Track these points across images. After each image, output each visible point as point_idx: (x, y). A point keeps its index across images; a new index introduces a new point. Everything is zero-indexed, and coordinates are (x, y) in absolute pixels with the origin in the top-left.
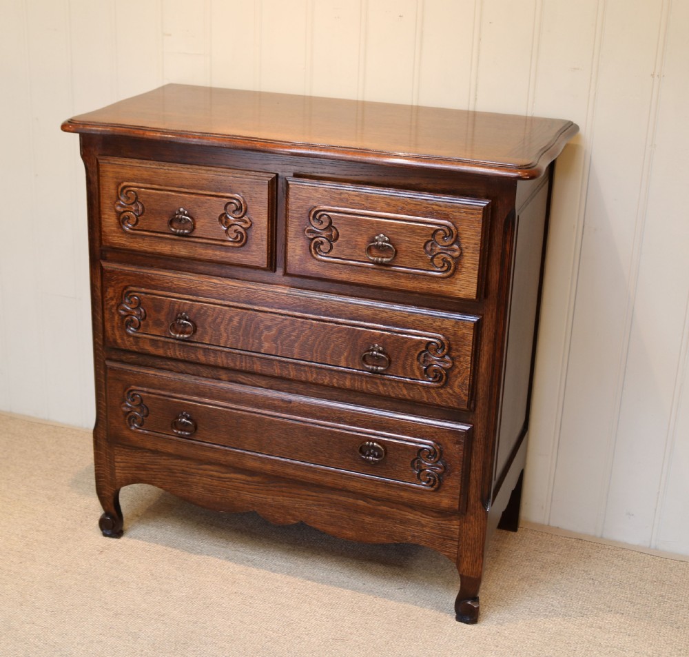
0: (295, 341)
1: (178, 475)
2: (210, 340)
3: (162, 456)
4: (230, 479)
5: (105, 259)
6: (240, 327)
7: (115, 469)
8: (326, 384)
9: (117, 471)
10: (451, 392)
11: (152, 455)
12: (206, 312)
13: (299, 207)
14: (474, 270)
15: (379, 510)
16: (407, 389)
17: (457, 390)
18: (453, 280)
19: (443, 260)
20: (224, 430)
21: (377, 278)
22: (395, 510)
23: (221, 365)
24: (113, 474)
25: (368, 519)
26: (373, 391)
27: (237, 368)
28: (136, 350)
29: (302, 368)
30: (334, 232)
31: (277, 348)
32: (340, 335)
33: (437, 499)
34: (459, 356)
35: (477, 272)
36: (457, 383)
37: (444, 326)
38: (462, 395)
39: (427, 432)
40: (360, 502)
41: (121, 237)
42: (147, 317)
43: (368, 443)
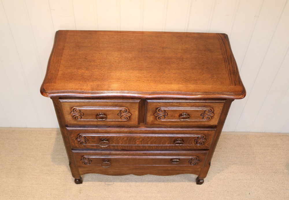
2: (115, 144)
5: (67, 126)
8: (160, 148)
9: (80, 172)
10: (204, 146)
12: (113, 138)
13: (152, 108)
15: (175, 169)
16: (188, 147)
18: (210, 121)
19: (207, 117)
20: (121, 162)
21: (182, 123)
23: (119, 148)
25: (171, 171)
26: (177, 148)
29: (151, 146)
30: (166, 114)
31: (142, 143)
32: (166, 138)
33: (196, 167)
34: (209, 138)
35: (219, 118)
36: (206, 144)
37: (204, 132)
38: (208, 146)
39: (194, 155)
40: (169, 169)
41: (74, 122)
42: (89, 141)
43: (174, 160)
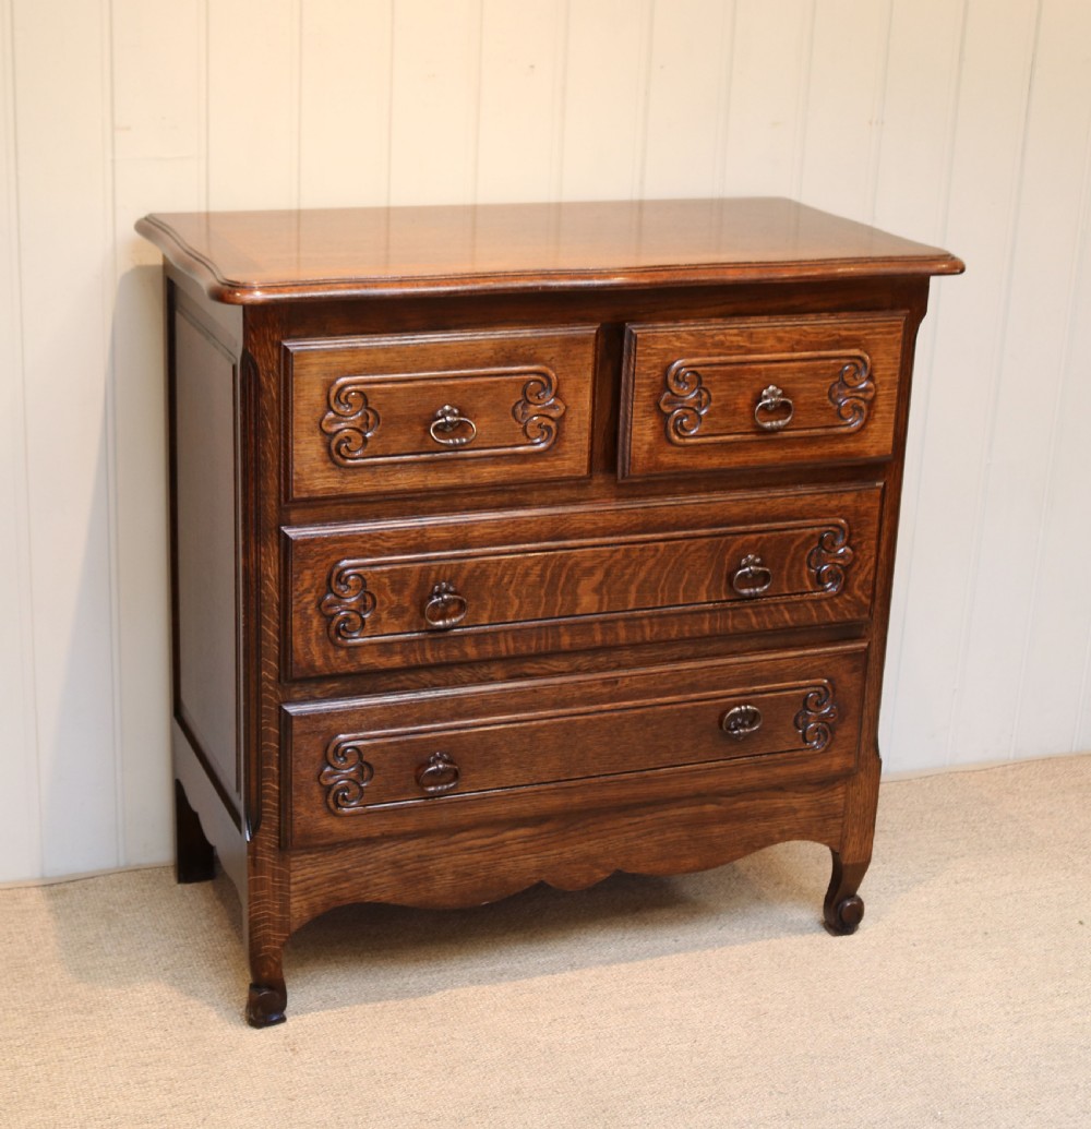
0: (630, 582)
1: (408, 867)
2: (490, 618)
3: (382, 843)
4: (502, 843)
5: (290, 524)
6: (542, 582)
7: (289, 898)
8: (673, 636)
9: (292, 900)
10: (848, 598)
11: (363, 848)
12: (483, 572)
13: (650, 368)
14: (890, 413)
15: (735, 809)
16: (789, 612)
17: (858, 593)
18: (863, 433)
19: (853, 407)
20: (508, 761)
21: (761, 453)
22: (758, 801)
23: (504, 654)
24: (285, 909)
25: (717, 830)
26: (742, 627)
27: (533, 651)
28: (352, 670)
29: (637, 622)
30: (705, 396)
31: (601, 601)
32: (699, 554)
33: (827, 762)
34: (861, 543)
35: (893, 415)
36: (856, 583)
37: (843, 504)
38: (864, 598)
39: (814, 667)
40: (710, 808)
41: (329, 477)
42: (377, 607)
43: (737, 709)
